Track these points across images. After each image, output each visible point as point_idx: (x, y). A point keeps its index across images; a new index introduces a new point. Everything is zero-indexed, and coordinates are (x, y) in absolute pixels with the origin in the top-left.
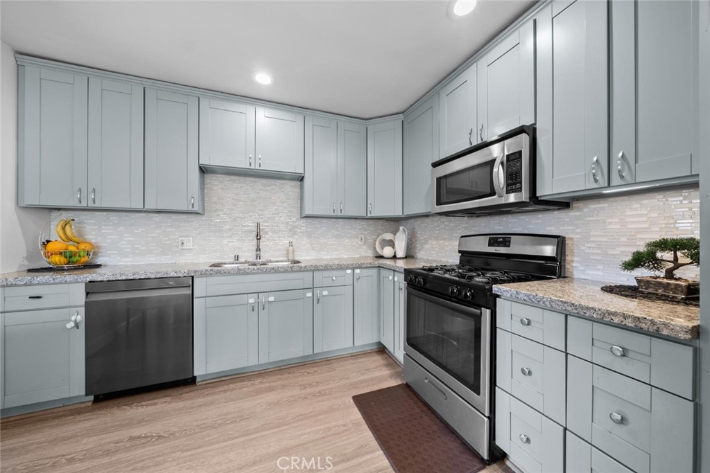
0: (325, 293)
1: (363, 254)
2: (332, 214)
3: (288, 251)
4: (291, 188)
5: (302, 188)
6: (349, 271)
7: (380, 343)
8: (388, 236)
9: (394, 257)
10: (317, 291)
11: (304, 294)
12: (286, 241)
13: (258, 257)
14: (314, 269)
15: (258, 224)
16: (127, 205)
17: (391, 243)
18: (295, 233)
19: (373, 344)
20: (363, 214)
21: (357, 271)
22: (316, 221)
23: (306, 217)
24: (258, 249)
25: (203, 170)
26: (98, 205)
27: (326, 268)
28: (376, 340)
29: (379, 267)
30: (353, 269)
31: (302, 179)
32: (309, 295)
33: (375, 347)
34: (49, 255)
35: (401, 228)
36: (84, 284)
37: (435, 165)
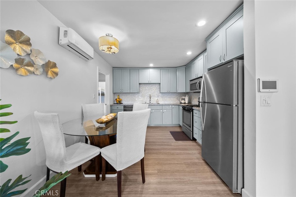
0: (165, 111)
1: (177, 102)
2: (167, 92)
3: (157, 101)
4: (157, 86)
5: (160, 85)
6: (171, 106)
7: (179, 125)
8: (184, 97)
9: (185, 103)
10: (163, 110)
11: (160, 111)
12: (157, 99)
13: (150, 102)
14: (162, 105)
15: (150, 95)
16: (127, 92)
17: (184, 99)
18: (159, 97)
19: (177, 124)
20: (176, 92)
21: (173, 106)
22: (164, 94)
23: (161, 93)
24: (150, 101)
25: (139, 84)
26: (123, 92)
27: (165, 105)
28: (178, 123)
29: (179, 105)
30: (172, 105)
31: (160, 84)
32: (161, 111)
33: (178, 126)
34: (117, 101)
35: (187, 95)
36: (123, 106)
37: (191, 81)
